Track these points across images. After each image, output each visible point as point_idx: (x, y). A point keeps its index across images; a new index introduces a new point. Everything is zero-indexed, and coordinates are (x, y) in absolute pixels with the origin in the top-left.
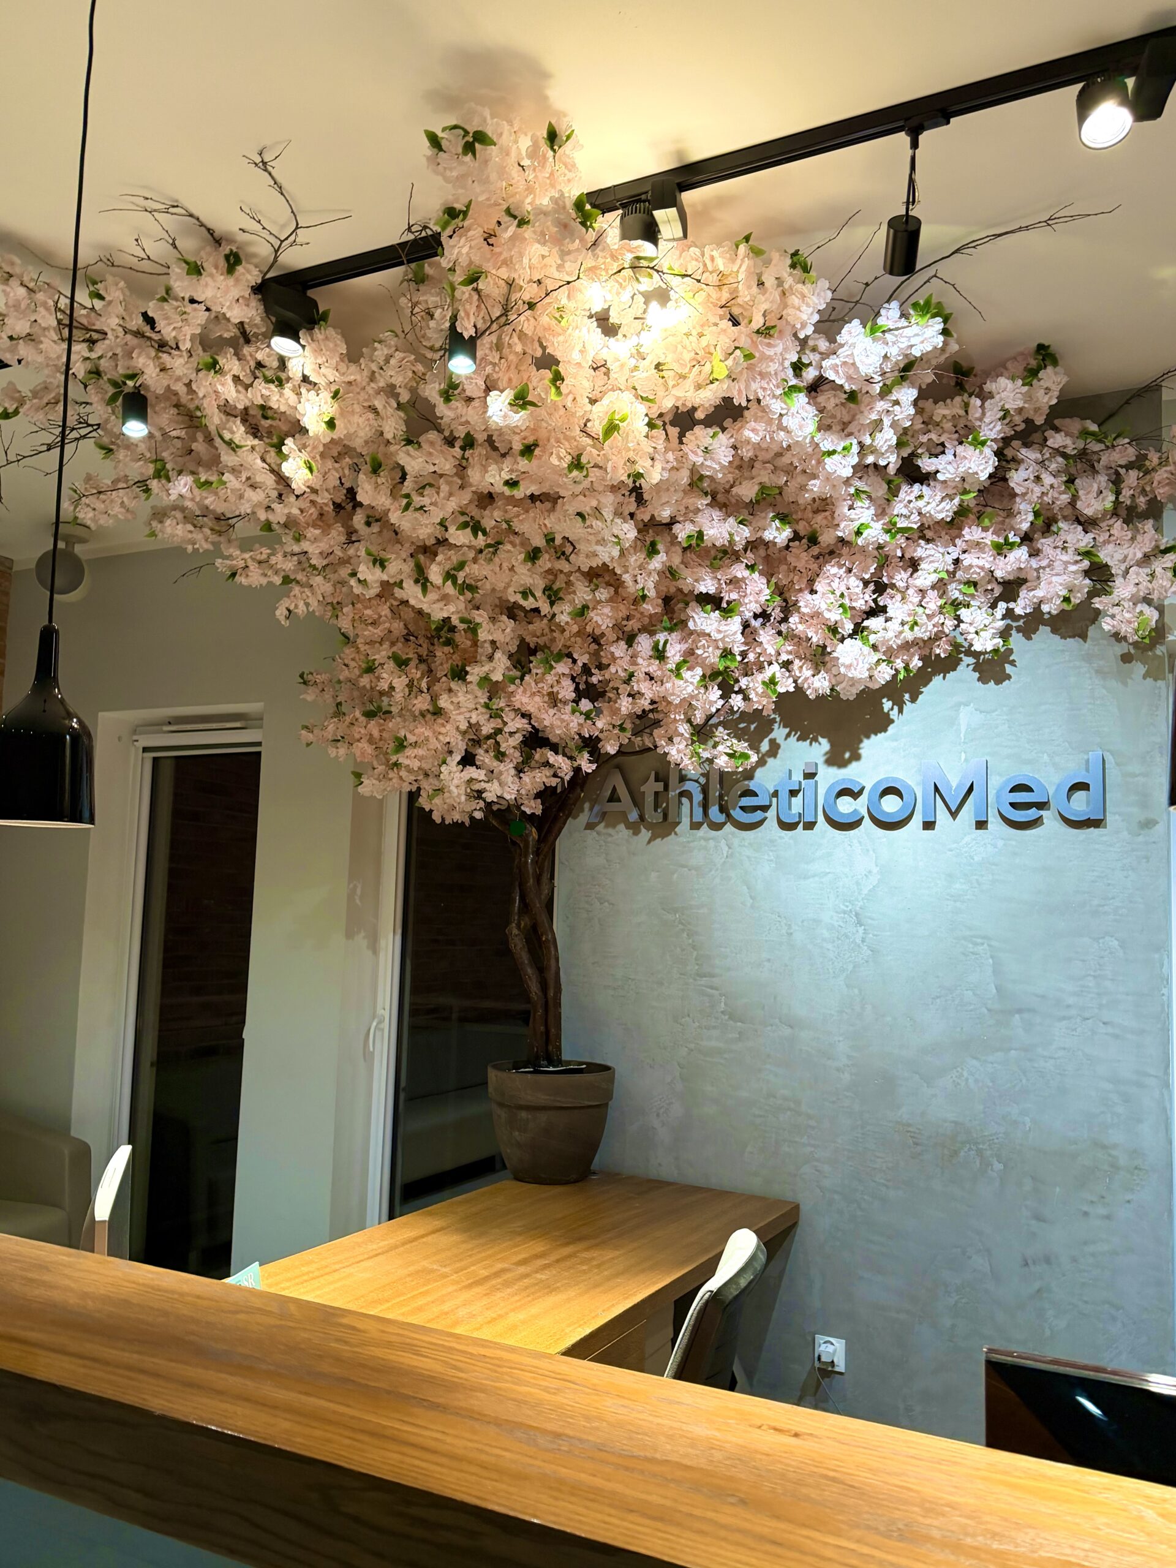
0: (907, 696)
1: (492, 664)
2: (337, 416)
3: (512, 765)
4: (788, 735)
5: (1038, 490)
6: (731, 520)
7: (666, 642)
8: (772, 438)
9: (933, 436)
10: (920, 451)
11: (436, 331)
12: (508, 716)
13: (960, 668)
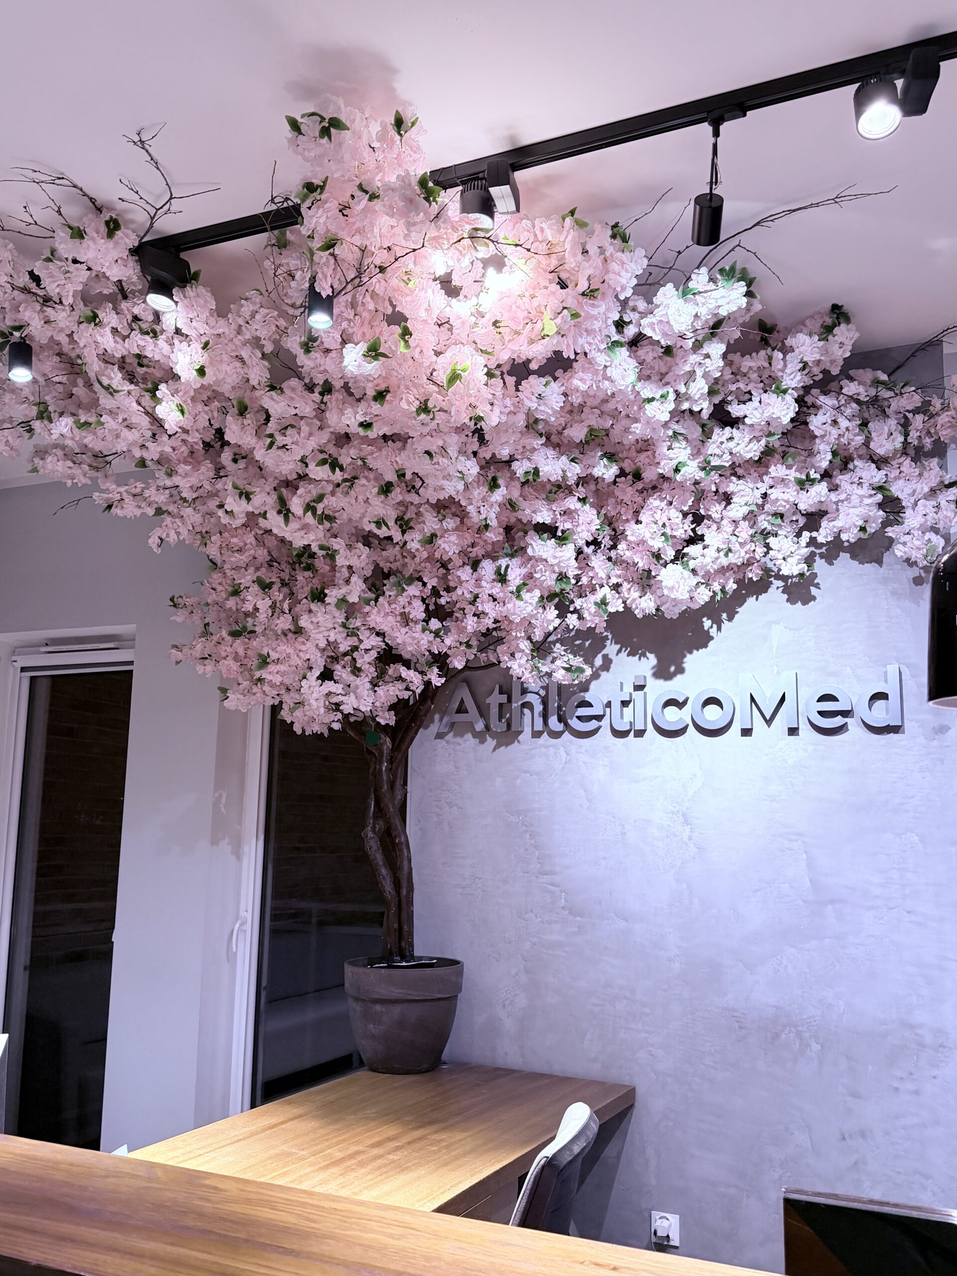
0: (724, 616)
1: (348, 587)
2: (207, 365)
3: (367, 680)
4: (619, 651)
5: (835, 432)
6: (564, 458)
7: (507, 567)
8: (598, 387)
9: (741, 385)
10: (729, 398)
11: (297, 291)
12: (364, 634)
13: (770, 590)
